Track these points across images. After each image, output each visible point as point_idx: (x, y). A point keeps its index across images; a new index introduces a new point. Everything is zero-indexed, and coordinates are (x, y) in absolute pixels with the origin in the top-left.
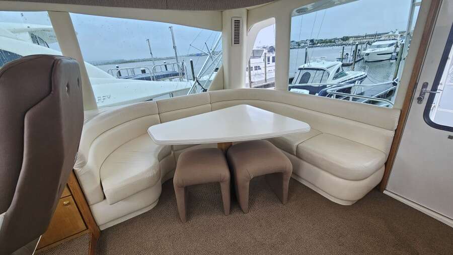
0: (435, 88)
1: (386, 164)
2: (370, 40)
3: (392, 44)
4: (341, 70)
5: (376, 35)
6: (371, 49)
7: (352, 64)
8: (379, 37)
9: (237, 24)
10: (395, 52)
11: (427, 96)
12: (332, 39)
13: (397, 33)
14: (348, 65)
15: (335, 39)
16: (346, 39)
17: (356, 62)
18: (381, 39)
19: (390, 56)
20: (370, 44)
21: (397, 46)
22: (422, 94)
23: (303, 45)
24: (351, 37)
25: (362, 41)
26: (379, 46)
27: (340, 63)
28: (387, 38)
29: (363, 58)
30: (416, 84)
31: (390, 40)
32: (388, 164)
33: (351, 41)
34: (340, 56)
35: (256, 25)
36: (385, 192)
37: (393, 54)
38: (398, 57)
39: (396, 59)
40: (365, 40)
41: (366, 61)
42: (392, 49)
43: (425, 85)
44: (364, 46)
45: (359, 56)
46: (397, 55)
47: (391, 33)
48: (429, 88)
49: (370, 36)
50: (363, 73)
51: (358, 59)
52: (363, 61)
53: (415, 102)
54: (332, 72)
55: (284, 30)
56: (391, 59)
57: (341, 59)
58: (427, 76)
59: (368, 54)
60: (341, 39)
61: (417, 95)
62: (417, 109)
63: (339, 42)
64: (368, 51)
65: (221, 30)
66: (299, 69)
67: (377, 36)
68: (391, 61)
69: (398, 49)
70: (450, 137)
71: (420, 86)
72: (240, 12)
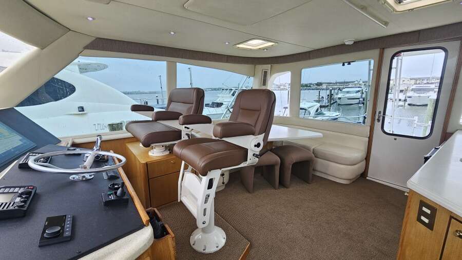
0: (384, 113)
1: (366, 159)
2: (340, 86)
3: (359, 91)
4: (319, 110)
5: (344, 83)
6: (342, 94)
7: (328, 106)
8: (348, 84)
9: (266, 73)
10: (361, 97)
11: (381, 118)
13: (361, 82)
14: (324, 107)
15: (311, 84)
16: (319, 84)
17: (331, 104)
18: (349, 86)
19: (357, 101)
20: (340, 90)
21: (363, 93)
22: (379, 117)
23: (282, 87)
24: (324, 83)
25: (333, 87)
26: (348, 92)
27: (318, 105)
28: (354, 86)
29: (336, 102)
30: (376, 112)
31: (356, 87)
32: (367, 158)
33: (324, 86)
34: (316, 99)
35: (274, 76)
36: (367, 178)
37: (360, 99)
38: (365, 102)
39: (363, 103)
40: (336, 87)
41: (339, 104)
42: (359, 95)
43: (380, 112)
44: (336, 91)
45: (333, 99)
46: (364, 100)
47: (356, 82)
48: (382, 114)
49: (340, 83)
50: (338, 114)
51: (332, 102)
52: (336, 103)
53: (376, 121)
54: (313, 111)
55: (297, 77)
56: (359, 103)
57: (318, 101)
58: (380, 108)
59: (340, 98)
60: (316, 84)
61: (377, 118)
62: (378, 125)
63: (314, 87)
64: (340, 96)
65: (254, 76)
66: (284, 108)
67: (346, 84)
68: (360, 105)
69: (364, 96)
70: (395, 139)
71: (377, 113)
72: (267, 67)
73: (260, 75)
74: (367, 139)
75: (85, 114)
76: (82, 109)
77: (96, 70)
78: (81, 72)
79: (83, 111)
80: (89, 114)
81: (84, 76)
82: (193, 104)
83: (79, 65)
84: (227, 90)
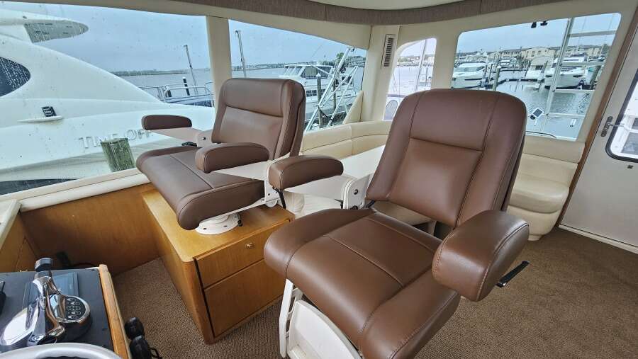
0: (618, 121)
3: (480, 68)
6: (458, 73)
8: (463, 57)
10: (484, 77)
11: (611, 129)
12: (408, 57)
15: (412, 57)
18: (468, 60)
20: (456, 67)
21: (486, 71)
22: (606, 126)
26: (466, 70)
28: (475, 59)
30: (601, 118)
31: (478, 62)
36: (560, 226)
37: (482, 80)
39: (486, 86)
42: (480, 74)
43: (610, 119)
47: (478, 54)
48: (613, 122)
53: (598, 135)
56: (480, 86)
58: (612, 111)
61: (601, 128)
62: (600, 142)
64: (455, 75)
65: (367, 48)
68: (481, 89)
70: (630, 167)
71: (604, 121)
72: (393, 29)
73: (380, 45)
74: (575, 166)
75: (58, 120)
76: (50, 111)
77: (66, 34)
78: (34, 40)
79: (54, 114)
80: (66, 120)
81: (42, 48)
82: (282, 116)
83: (26, 25)
84: (293, 67)
